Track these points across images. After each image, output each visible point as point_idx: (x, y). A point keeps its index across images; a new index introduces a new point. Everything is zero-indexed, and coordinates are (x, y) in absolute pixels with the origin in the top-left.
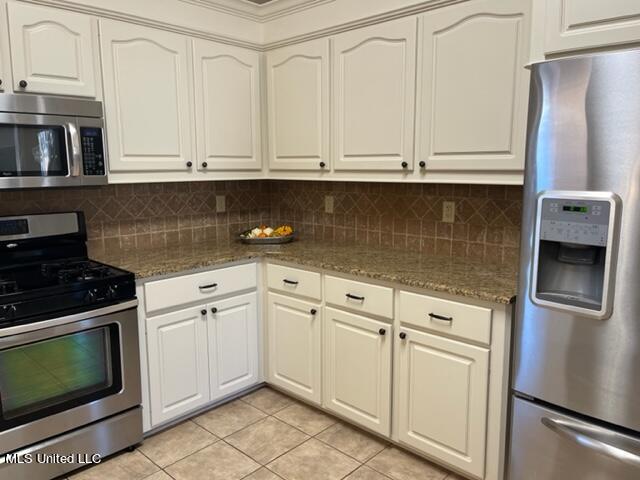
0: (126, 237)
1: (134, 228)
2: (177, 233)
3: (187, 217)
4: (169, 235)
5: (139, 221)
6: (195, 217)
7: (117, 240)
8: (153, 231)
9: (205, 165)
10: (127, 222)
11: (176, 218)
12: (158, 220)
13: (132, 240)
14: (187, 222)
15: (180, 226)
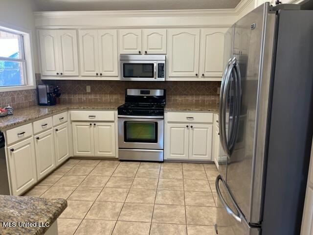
0: (180, 99)
1: (183, 97)
2: (199, 100)
3: (204, 95)
4: (196, 100)
5: (185, 94)
6: (207, 95)
7: (177, 100)
8: (190, 98)
9: (203, 75)
10: (181, 94)
11: (199, 95)
12: (192, 95)
13: (182, 101)
14: (203, 97)
15: (201, 98)
